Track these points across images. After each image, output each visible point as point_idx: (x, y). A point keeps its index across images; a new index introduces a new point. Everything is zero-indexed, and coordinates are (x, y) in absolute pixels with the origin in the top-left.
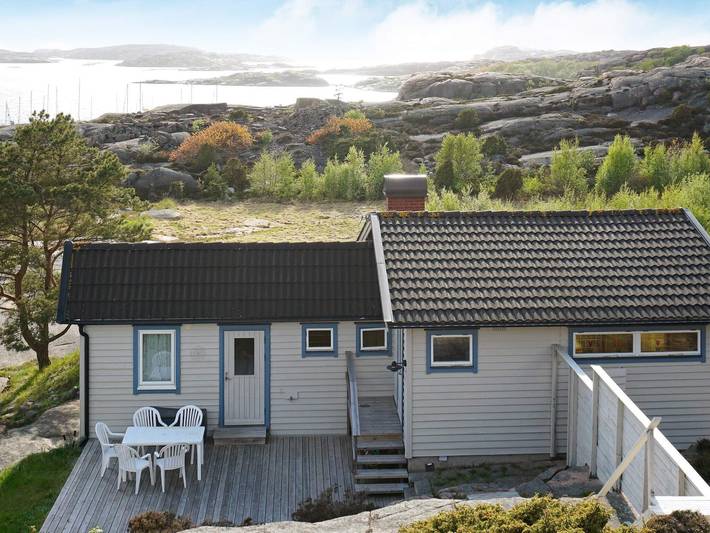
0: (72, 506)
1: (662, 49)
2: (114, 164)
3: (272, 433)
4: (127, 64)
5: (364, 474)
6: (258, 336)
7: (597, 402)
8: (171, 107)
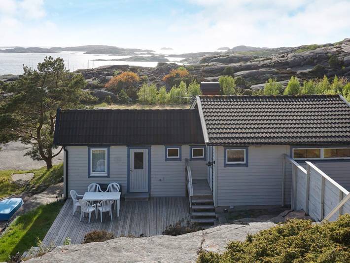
0: (59, 228)
1: (306, 46)
2: (81, 79)
3: (151, 196)
4: (88, 53)
5: (195, 214)
6: (145, 151)
7: (309, 179)
8: (106, 66)
